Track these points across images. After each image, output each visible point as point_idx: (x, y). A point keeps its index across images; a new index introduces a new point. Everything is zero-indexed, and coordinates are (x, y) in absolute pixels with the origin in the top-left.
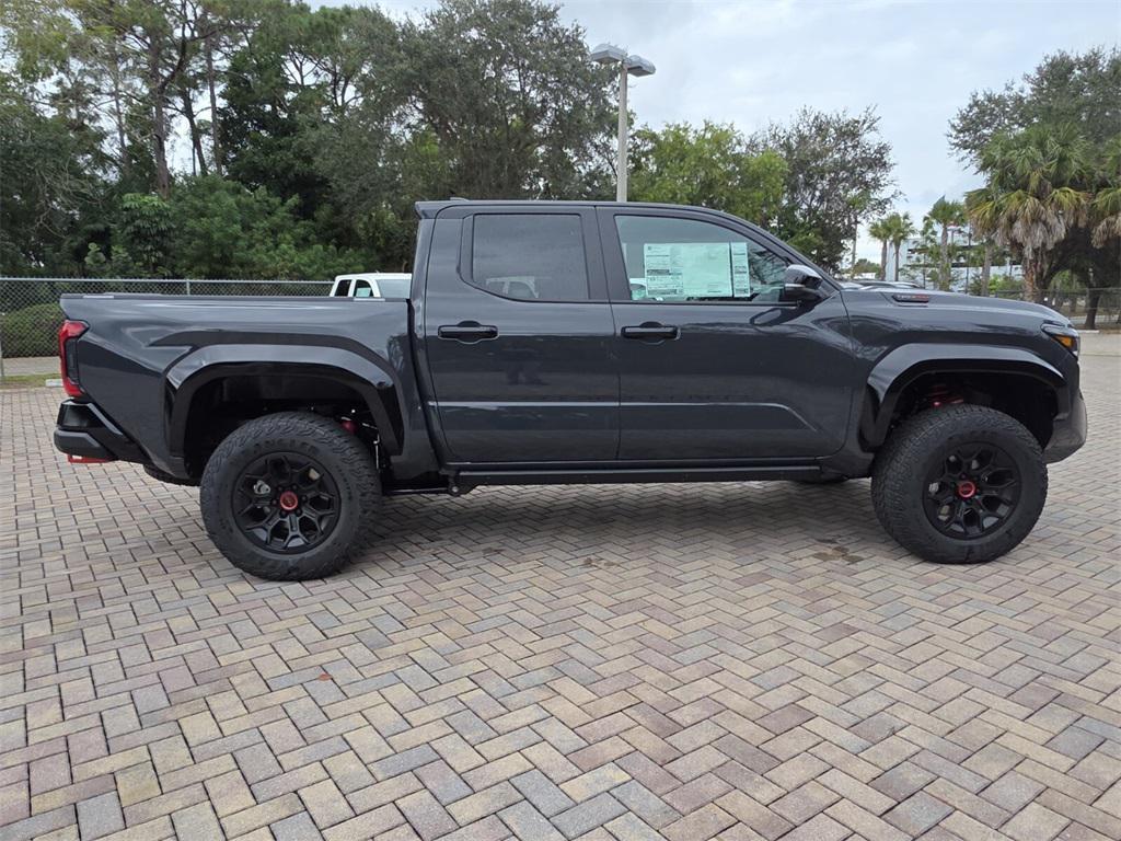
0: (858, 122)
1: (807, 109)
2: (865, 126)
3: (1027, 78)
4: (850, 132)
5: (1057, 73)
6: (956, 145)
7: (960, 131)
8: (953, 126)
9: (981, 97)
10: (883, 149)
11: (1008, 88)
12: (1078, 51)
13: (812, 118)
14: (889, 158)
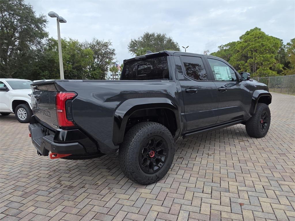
0: (107, 43)
1: (95, 38)
2: (109, 44)
3: (141, 37)
4: (106, 45)
5: (148, 37)
6: (130, 50)
7: (130, 47)
8: (129, 46)
9: (133, 40)
10: (114, 50)
11: (139, 39)
12: (150, 33)
13: (96, 41)
14: (115, 52)
